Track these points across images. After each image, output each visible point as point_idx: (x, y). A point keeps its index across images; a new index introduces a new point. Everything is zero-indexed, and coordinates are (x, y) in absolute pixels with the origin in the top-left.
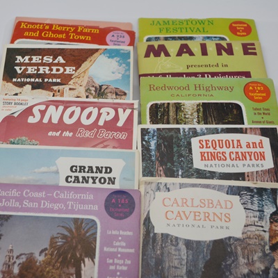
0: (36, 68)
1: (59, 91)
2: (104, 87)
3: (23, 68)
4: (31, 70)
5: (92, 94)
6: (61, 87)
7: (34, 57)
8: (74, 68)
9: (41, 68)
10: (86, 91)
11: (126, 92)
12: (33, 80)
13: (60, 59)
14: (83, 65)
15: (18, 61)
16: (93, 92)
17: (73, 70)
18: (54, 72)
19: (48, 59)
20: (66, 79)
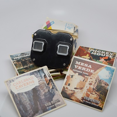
0: (81, 67)
2: (102, 81)
3: (77, 66)
4: (80, 68)
5: (97, 82)
6: (88, 77)
7: (82, 63)
8: (94, 71)
9: (83, 68)
10: (96, 80)
11: (109, 84)
12: (79, 72)
13: (90, 66)
14: (97, 71)
15: (76, 63)
16: (98, 81)
18: (87, 71)
19: (86, 65)
20: (90, 74)
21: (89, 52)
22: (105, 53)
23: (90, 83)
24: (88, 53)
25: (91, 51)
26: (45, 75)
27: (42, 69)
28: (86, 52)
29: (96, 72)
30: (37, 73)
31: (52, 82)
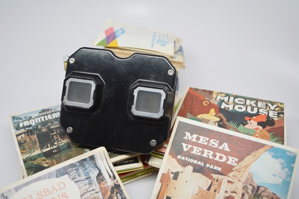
0: (201, 149)
1: (217, 181)
2: (262, 189)
3: (190, 146)
4: (196, 151)
5: (248, 193)
6: (220, 177)
7: (202, 138)
8: (237, 160)
9: (206, 151)
10: (243, 188)
12: (195, 162)
13: (225, 146)
14: (246, 159)
15: (186, 138)
16: (250, 191)
17: (236, 162)
18: (217, 159)
19: (214, 143)
20: (227, 170)
21: (216, 103)
22: (256, 104)
23: (227, 195)
24: (211, 106)
25: (218, 99)
26: (100, 174)
27: (92, 158)
28: (206, 103)
29: (243, 163)
30: (77, 170)
31: (121, 192)
